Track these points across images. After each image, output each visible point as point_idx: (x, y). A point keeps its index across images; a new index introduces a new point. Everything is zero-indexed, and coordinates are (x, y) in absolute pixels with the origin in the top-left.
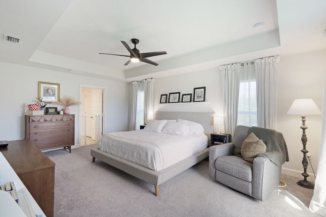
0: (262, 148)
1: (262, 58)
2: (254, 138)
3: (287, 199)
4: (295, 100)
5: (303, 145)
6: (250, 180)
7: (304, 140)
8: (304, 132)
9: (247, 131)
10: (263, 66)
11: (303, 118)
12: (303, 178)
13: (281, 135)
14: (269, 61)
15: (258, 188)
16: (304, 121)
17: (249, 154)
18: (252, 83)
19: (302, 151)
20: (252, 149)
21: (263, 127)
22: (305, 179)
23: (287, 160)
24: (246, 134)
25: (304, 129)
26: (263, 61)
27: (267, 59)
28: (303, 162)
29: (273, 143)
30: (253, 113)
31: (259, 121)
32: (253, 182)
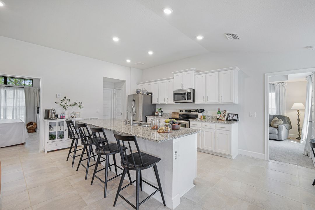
0: (281, 122)
1: (278, 83)
2: (276, 118)
3: (291, 141)
4: (295, 103)
5: (298, 122)
6: (277, 133)
7: (299, 120)
8: (299, 117)
9: (272, 116)
10: (279, 86)
11: (298, 110)
12: (298, 136)
13: (288, 118)
14: (282, 84)
15: (280, 136)
16: (298, 112)
17: (275, 125)
18: (273, 94)
19: (298, 125)
20: (277, 123)
21: (279, 114)
22: (299, 137)
23: (291, 129)
24: (272, 118)
25: (298, 115)
26: (279, 84)
27: (281, 83)
28: (298, 129)
29: (285, 121)
30: (273, 109)
31: (277, 112)
32: (278, 134)
